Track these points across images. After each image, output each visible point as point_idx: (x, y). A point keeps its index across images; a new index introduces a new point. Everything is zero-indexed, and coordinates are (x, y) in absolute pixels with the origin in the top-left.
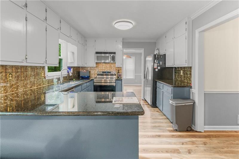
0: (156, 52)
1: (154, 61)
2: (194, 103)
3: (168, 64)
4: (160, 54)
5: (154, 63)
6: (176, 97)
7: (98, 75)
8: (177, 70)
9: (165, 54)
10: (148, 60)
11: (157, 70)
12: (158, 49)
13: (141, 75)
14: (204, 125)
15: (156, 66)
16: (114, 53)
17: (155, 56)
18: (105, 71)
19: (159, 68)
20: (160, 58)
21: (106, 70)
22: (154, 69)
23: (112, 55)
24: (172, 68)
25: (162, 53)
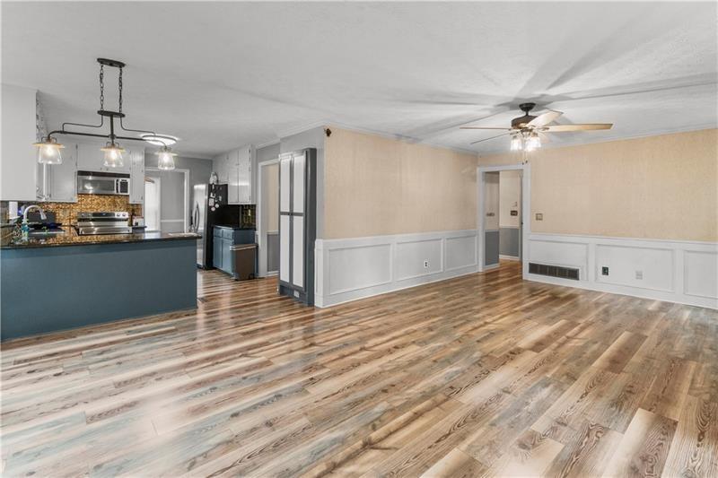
0: (212, 180)
1: (209, 195)
2: (258, 246)
3: (232, 200)
4: (220, 184)
5: (209, 197)
6: (237, 241)
7: (80, 220)
8: (245, 208)
9: (227, 185)
10: (198, 189)
11: (213, 209)
12: (216, 174)
13: (183, 223)
14: (268, 271)
15: (211, 203)
16: (128, 176)
17: (210, 186)
18: (99, 211)
19: (217, 206)
20: (220, 190)
21: (102, 209)
22: (209, 208)
23: (120, 180)
24: (239, 206)
25: (223, 181)
